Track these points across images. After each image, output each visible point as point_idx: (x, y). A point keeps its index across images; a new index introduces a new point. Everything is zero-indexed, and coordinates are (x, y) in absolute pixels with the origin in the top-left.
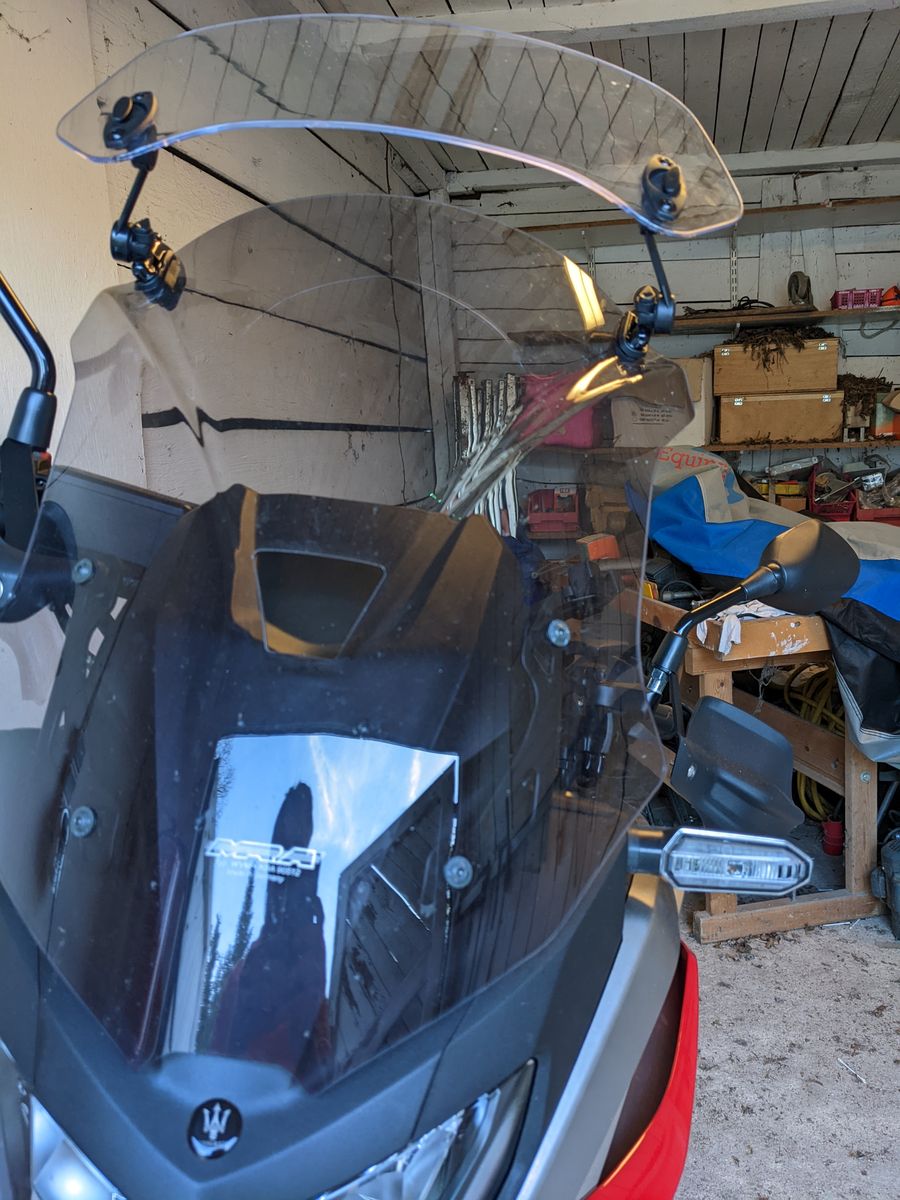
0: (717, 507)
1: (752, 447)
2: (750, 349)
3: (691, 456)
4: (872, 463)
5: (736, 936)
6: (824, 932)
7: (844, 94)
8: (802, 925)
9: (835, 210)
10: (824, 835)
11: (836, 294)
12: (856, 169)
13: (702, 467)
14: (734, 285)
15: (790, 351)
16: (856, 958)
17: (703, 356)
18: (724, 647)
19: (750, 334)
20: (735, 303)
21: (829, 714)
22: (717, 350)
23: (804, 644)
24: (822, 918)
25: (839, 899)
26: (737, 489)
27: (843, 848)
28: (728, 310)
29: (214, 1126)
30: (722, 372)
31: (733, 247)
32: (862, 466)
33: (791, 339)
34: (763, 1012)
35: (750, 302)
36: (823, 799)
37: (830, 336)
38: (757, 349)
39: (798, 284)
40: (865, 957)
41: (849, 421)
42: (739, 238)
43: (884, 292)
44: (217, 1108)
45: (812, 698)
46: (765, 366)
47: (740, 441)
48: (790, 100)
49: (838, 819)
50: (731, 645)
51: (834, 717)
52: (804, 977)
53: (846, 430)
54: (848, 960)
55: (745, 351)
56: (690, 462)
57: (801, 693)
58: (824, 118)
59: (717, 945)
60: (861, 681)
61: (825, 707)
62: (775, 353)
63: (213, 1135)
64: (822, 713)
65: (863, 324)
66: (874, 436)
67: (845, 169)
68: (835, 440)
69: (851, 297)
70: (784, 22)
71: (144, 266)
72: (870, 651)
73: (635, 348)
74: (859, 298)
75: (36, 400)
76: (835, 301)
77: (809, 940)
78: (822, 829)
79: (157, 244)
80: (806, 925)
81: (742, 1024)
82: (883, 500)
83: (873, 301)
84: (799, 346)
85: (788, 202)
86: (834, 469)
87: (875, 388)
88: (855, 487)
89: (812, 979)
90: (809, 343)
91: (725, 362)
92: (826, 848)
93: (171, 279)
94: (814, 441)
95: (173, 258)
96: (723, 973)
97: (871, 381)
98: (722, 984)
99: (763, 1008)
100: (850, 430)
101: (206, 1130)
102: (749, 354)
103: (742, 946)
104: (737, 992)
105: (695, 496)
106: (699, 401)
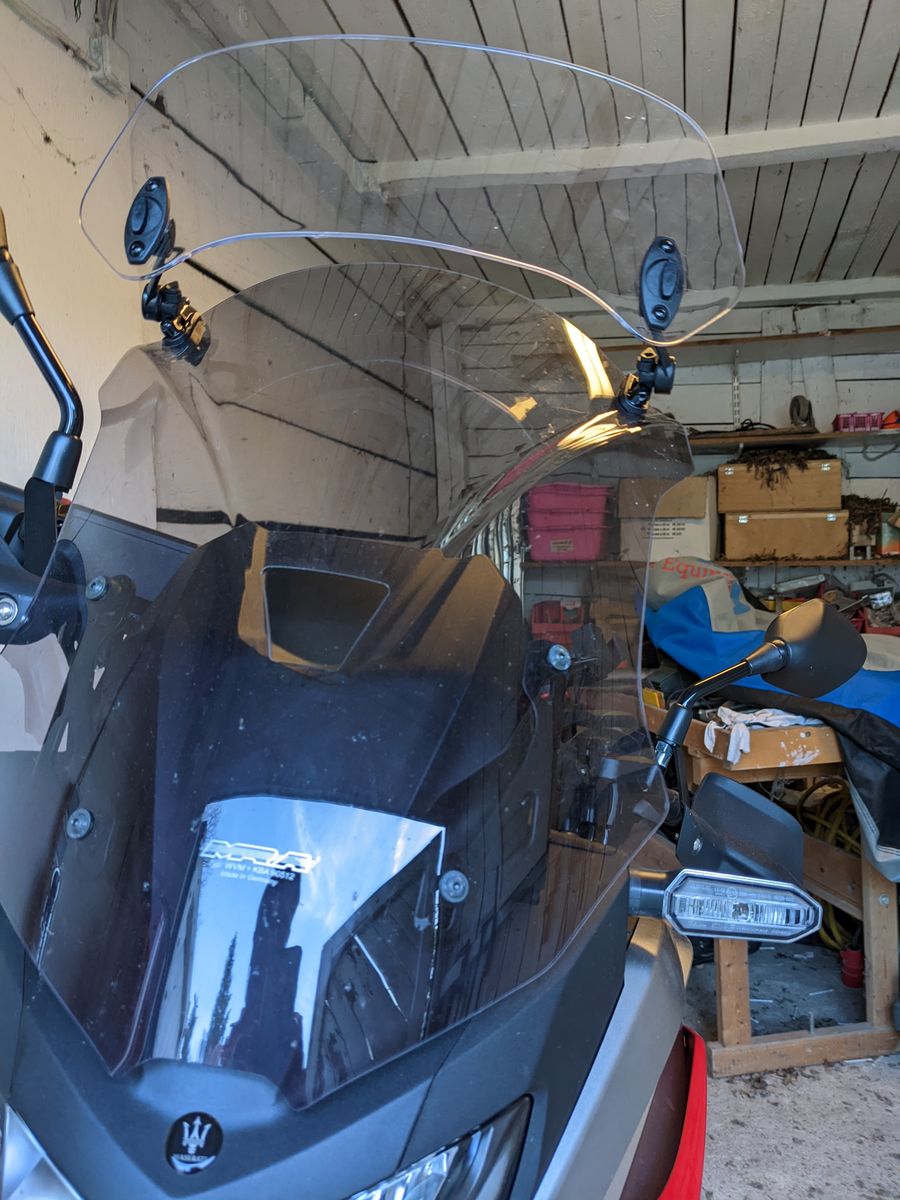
0: (723, 617)
1: (757, 564)
2: (753, 468)
3: (696, 566)
4: (879, 583)
5: (751, 1070)
6: (845, 1069)
7: (840, 232)
8: (821, 1060)
9: (833, 339)
10: (842, 965)
11: (838, 417)
12: (853, 302)
13: (708, 577)
14: (737, 408)
15: (793, 471)
16: (879, 1097)
17: (707, 474)
18: (732, 756)
19: (753, 455)
20: (738, 425)
21: (843, 834)
22: (721, 469)
23: (816, 755)
24: (843, 1054)
25: (860, 1033)
26: (743, 600)
27: (863, 977)
28: (731, 432)
29: (193, 1140)
30: (726, 490)
31: (735, 373)
32: (869, 585)
33: (794, 459)
34: (780, 1153)
35: (752, 424)
36: (841, 928)
37: (833, 457)
38: (761, 468)
39: (800, 408)
40: (889, 1096)
41: (855, 539)
42: (741, 366)
43: (884, 416)
44: (198, 1122)
45: (827, 818)
46: (769, 485)
47: (745, 557)
48: (788, 237)
49: (856, 948)
50: (739, 753)
51: (849, 839)
52: (823, 1116)
53: (852, 549)
54: (871, 1099)
55: (748, 470)
56: (695, 572)
57: (814, 814)
58: (821, 253)
59: (731, 1080)
60: (875, 796)
61: (840, 827)
62: (778, 473)
63: (192, 1150)
64: (837, 835)
65: (866, 447)
66: (881, 555)
67: (843, 302)
68: (842, 558)
69: (852, 421)
70: (780, 165)
71: (173, 324)
72: (884, 764)
73: (636, 405)
74: (860, 422)
75: (62, 443)
76: (837, 424)
77: (828, 1077)
78: (840, 960)
79: (186, 307)
80: (826, 1060)
81: (757, 1166)
82: (892, 619)
83: (874, 424)
84: (803, 466)
85: (788, 330)
86: (842, 587)
87: (880, 508)
88: (863, 605)
89: (833, 1119)
90: (812, 464)
91: (729, 481)
92: (845, 980)
93: (196, 337)
94: (820, 558)
95: (199, 319)
96: (738, 1111)
97: (876, 502)
98: (736, 1122)
99: (780, 1148)
100: (856, 549)
101: (184, 1144)
102: (753, 473)
103: (757, 1082)
104: (751, 1131)
105: (701, 605)
106: (703, 517)
